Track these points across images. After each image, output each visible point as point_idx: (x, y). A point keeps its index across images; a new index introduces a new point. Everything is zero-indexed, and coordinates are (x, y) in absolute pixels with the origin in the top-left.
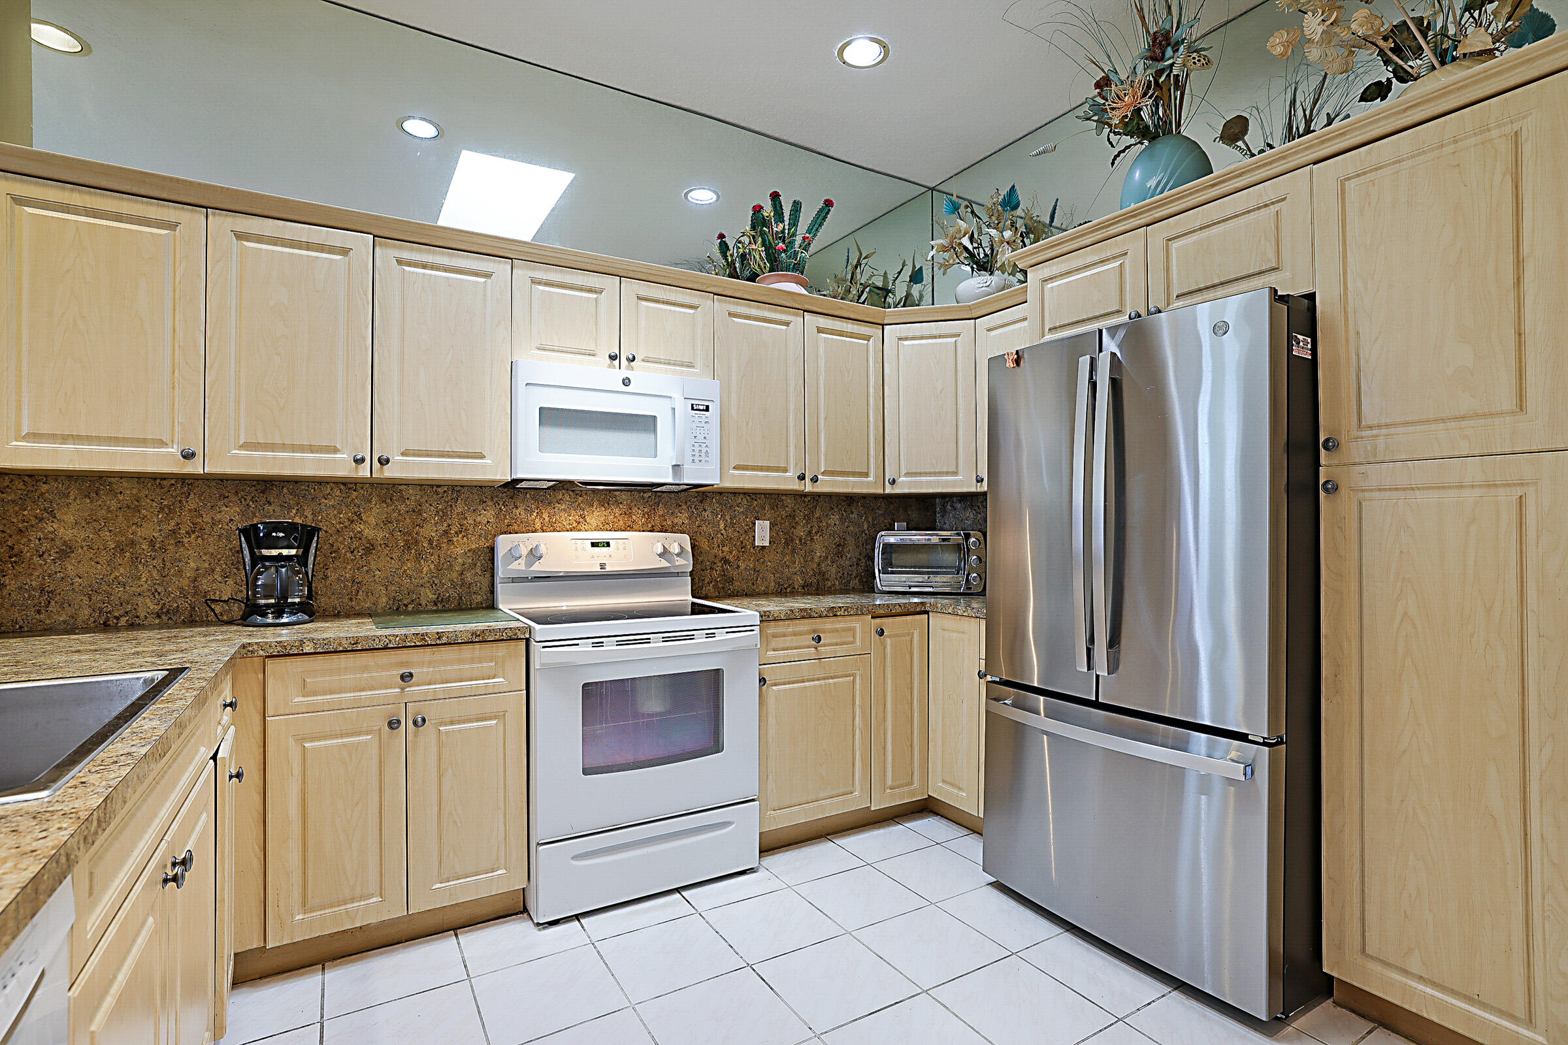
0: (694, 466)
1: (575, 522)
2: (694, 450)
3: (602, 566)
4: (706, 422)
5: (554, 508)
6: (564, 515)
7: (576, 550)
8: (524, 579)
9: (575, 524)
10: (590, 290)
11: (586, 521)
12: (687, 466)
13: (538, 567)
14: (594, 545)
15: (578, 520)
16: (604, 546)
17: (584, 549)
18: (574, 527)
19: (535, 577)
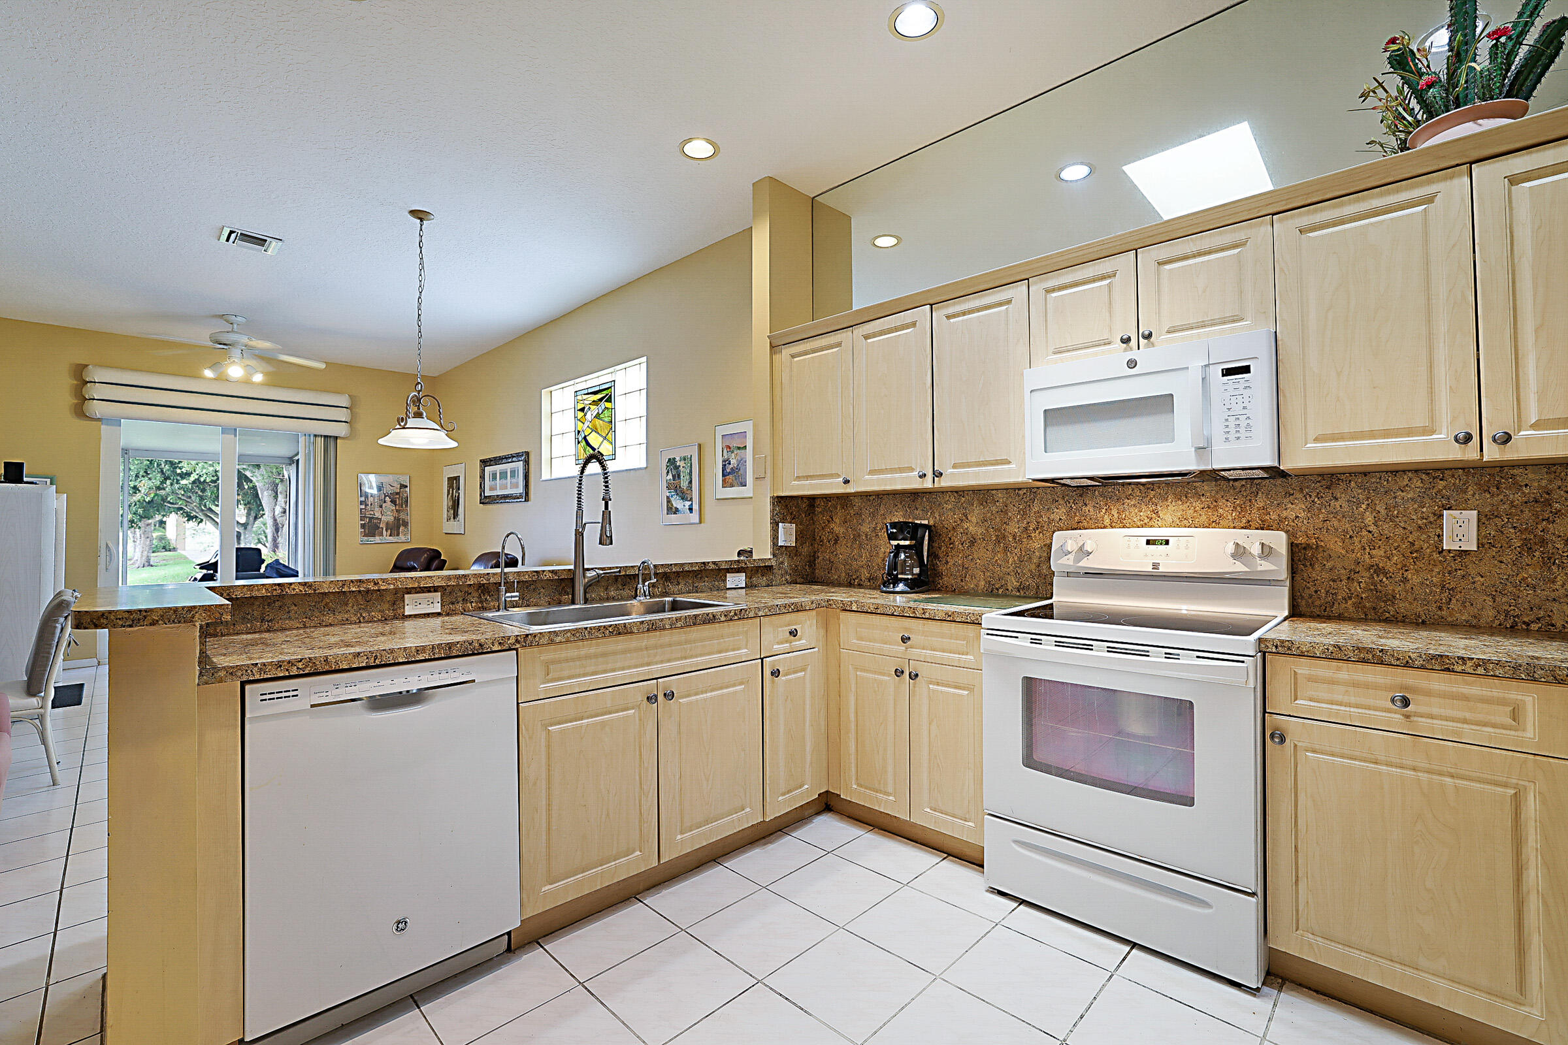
0: (1227, 446)
1: (1146, 518)
2: (1227, 426)
3: (1156, 566)
4: (1246, 388)
5: (1123, 504)
6: (1134, 511)
7: (1129, 547)
8: (1076, 574)
9: (1146, 521)
10: (1103, 278)
11: (1159, 517)
12: (1218, 446)
13: (1087, 563)
14: (1148, 542)
15: (1150, 516)
16: (1161, 544)
17: (1137, 547)
18: (1145, 524)
19: (1086, 573)
